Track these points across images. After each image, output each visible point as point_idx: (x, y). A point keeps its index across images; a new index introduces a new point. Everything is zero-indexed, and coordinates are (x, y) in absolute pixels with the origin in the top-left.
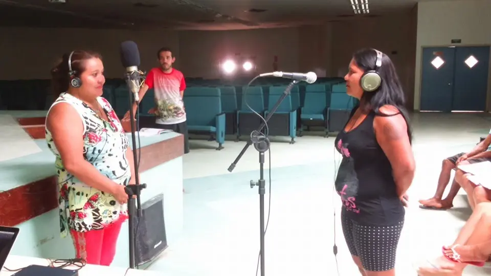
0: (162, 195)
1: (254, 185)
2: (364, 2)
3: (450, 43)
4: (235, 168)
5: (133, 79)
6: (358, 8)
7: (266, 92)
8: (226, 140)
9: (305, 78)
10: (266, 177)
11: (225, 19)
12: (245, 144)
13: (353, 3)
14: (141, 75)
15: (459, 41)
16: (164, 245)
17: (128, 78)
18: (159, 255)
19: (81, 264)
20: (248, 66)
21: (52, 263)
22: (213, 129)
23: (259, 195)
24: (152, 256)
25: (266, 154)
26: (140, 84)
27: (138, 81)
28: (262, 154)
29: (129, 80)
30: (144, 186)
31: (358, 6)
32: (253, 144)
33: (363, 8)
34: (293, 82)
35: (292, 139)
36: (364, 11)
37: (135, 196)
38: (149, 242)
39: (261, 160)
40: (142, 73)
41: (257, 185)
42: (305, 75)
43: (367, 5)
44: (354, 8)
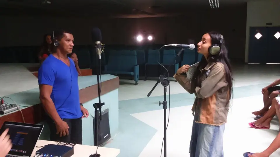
0: (108, 109)
1: (161, 104)
2: (217, 2)
3: (266, 25)
4: (151, 95)
5: (98, 48)
6: (213, 5)
7: (162, 53)
8: (140, 79)
9: (189, 47)
10: (167, 100)
11: (137, 12)
12: (156, 82)
13: (210, 3)
14: (102, 46)
15: (271, 24)
16: (109, 137)
17: (95, 48)
18: (107, 142)
19: (73, 144)
20: (150, 38)
21: (59, 143)
22: (132, 73)
23: (163, 110)
24: (103, 142)
25: (168, 87)
26: (102, 50)
27: (100, 49)
28: (165, 87)
29: (96, 48)
30: (103, 104)
31: (213, 4)
32: (160, 82)
33: (216, 5)
34: (182, 49)
36: (217, 7)
37: (98, 109)
38: (102, 135)
39: (165, 91)
40: (103, 45)
41: (163, 104)
42: (188, 45)
43: (218, 4)
44: (211, 5)
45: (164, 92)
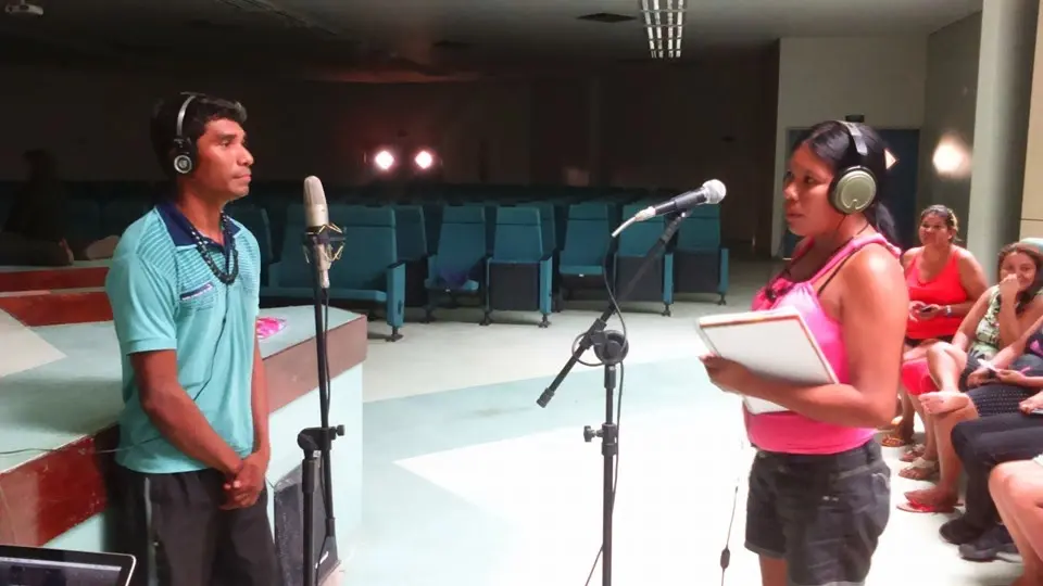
1: (593, 436)
2: (675, 34)
5: (320, 245)
6: (660, 47)
9: (702, 199)
13: (651, 36)
16: (333, 561)
20: (425, 160)
22: (380, 296)
23: (601, 458)
28: (611, 368)
30: (340, 431)
33: (670, 46)
35: (545, 318)
36: (671, 52)
37: (317, 454)
39: (609, 381)
41: (599, 435)
42: (698, 193)
43: (679, 42)
44: (652, 46)
45: (606, 386)
